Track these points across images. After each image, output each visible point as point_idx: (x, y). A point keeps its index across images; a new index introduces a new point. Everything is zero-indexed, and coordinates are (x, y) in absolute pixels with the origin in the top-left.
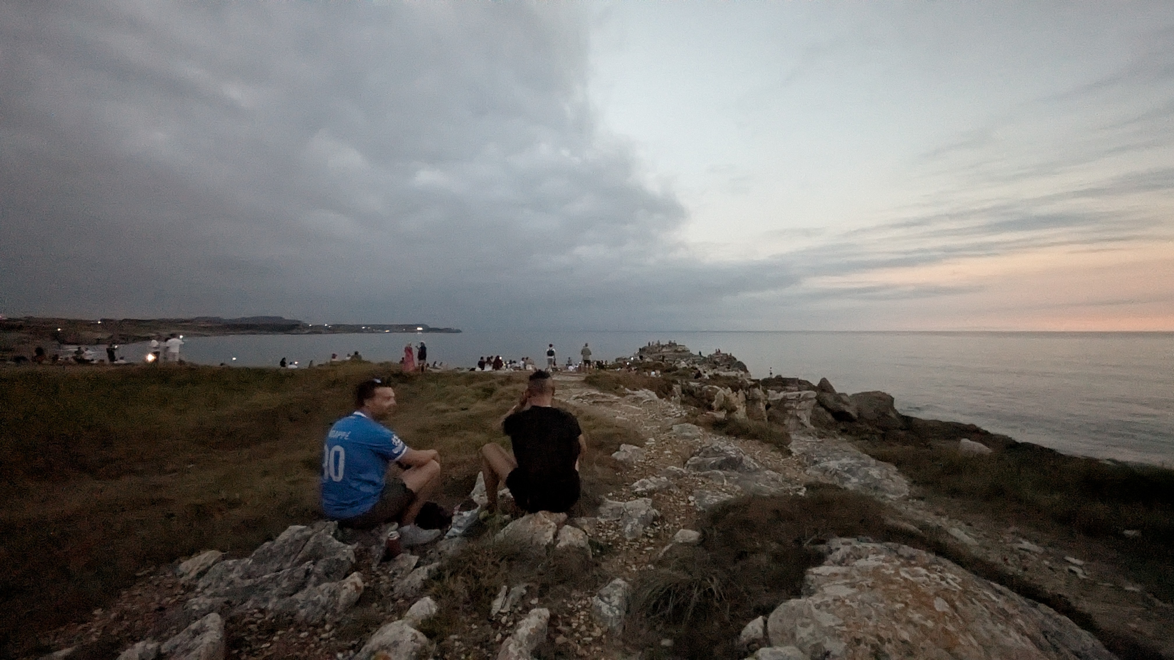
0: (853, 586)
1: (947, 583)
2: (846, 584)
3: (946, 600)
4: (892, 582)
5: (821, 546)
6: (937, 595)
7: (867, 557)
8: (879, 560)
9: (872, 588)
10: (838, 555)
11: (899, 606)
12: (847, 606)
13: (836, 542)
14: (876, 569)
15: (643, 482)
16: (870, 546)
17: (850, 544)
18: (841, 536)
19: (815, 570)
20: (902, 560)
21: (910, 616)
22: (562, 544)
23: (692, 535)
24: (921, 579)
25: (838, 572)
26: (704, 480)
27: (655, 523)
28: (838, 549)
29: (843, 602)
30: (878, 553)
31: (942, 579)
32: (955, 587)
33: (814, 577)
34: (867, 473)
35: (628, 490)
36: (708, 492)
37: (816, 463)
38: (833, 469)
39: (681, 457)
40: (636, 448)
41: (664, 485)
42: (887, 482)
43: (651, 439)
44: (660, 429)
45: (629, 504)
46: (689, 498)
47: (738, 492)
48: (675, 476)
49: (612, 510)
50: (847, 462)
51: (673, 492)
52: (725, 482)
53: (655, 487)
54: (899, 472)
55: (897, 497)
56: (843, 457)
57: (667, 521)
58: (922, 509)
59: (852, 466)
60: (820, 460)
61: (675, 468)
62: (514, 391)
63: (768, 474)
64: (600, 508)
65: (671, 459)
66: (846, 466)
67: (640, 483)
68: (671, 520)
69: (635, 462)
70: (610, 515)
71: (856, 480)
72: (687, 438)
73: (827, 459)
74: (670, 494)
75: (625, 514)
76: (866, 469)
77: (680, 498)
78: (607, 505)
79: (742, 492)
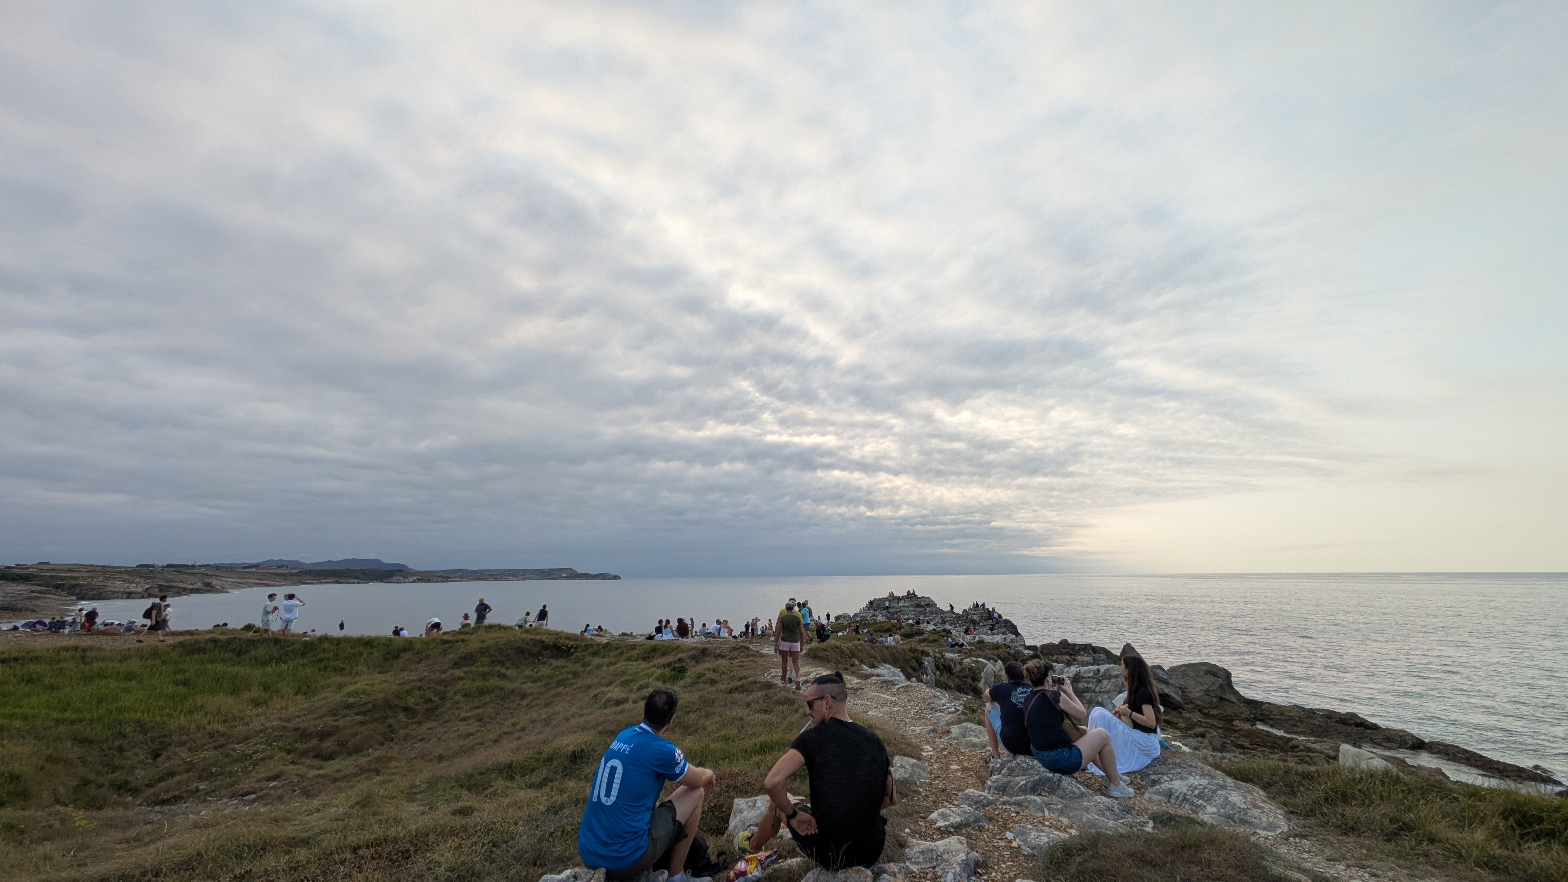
15: (943, 813)
26: (1017, 808)
34: (1227, 798)
35: (927, 824)
36: (1030, 826)
37: (1154, 783)
38: (1180, 793)
39: (976, 774)
40: (914, 761)
41: (970, 817)
42: (1256, 812)
43: (927, 747)
44: (933, 731)
45: (941, 844)
46: (1007, 836)
47: (1067, 826)
48: (979, 803)
49: (922, 852)
50: (1196, 783)
51: (984, 828)
52: (1046, 812)
53: (962, 821)
54: (1268, 797)
55: (1273, 834)
56: (1190, 774)
57: (992, 868)
58: (1309, 852)
59: (1205, 788)
60: (1159, 779)
61: (976, 791)
62: (714, 670)
63: (1099, 800)
64: (907, 850)
65: (964, 778)
66: (1196, 788)
67: (939, 815)
68: (996, 867)
69: (918, 783)
70: (921, 860)
71: (1214, 810)
72: (974, 745)
73: (1168, 777)
74: (981, 829)
75: (939, 858)
76: (1224, 793)
77: (995, 834)
78: (913, 846)
79: (1072, 827)
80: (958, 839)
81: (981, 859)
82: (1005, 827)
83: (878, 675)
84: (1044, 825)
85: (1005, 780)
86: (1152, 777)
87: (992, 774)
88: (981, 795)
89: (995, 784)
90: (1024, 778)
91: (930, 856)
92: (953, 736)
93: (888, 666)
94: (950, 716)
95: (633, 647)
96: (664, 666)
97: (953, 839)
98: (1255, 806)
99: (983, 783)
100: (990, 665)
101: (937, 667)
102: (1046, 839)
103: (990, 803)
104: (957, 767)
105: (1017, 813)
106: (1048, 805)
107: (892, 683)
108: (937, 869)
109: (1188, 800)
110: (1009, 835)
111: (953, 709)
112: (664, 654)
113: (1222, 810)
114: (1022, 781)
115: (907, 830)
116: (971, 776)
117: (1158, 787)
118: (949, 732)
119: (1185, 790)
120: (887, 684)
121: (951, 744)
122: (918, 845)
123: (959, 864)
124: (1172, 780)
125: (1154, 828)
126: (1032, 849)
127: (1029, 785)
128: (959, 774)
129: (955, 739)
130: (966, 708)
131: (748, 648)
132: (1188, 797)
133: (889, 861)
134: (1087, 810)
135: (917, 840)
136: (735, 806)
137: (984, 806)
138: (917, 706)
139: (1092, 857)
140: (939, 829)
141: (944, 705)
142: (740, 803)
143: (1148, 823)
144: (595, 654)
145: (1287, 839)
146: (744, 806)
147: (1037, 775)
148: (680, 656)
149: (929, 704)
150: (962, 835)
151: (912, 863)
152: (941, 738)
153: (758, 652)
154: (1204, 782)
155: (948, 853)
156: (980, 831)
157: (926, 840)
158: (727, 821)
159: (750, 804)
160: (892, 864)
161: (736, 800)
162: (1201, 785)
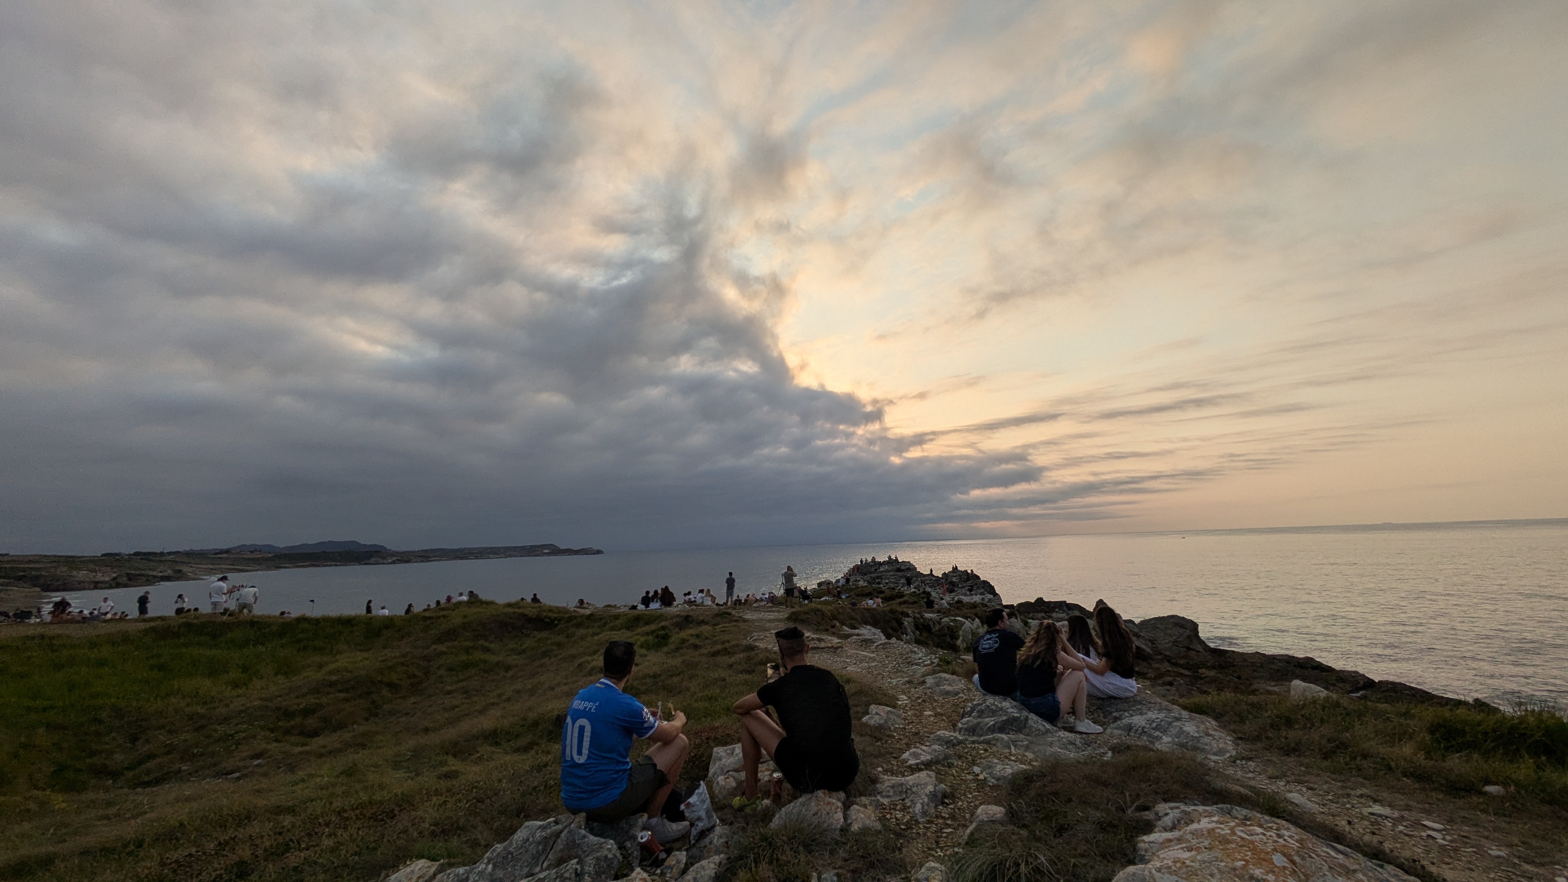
0: (1190, 849)
1: (1285, 840)
2: (1182, 848)
3: (1284, 855)
4: (1229, 842)
5: (1147, 813)
6: (1275, 850)
7: (1200, 821)
8: (1213, 822)
9: (1209, 849)
10: (1167, 821)
11: (1240, 864)
12: (1188, 866)
13: (1162, 807)
14: (1211, 831)
15: (914, 752)
16: (1201, 808)
17: (1178, 808)
18: (1166, 801)
19: (1146, 838)
20: (1237, 821)
21: (1252, 871)
22: (855, 827)
23: (997, 811)
24: (1257, 838)
25: (1171, 837)
26: (986, 746)
27: (947, 801)
28: (1167, 814)
29: (1184, 863)
30: (1210, 815)
31: (1279, 836)
32: (1293, 844)
33: (1147, 845)
34: (1181, 728)
35: (899, 763)
36: (996, 761)
37: (1116, 719)
38: (1139, 727)
39: (947, 718)
40: (889, 709)
41: (940, 754)
42: (1207, 740)
43: (902, 696)
44: (909, 682)
45: (911, 779)
46: (974, 770)
47: (1031, 760)
48: (949, 743)
49: (893, 787)
50: (1154, 717)
51: (953, 764)
52: (1013, 748)
53: (932, 758)
54: (1219, 726)
55: (1222, 758)
56: (1149, 710)
57: (958, 798)
58: (1253, 772)
59: (1162, 721)
60: (1121, 715)
61: (946, 733)
62: (698, 636)
63: (1062, 736)
64: (878, 786)
65: (936, 723)
66: (1153, 721)
67: (911, 755)
68: (962, 797)
69: (892, 728)
70: (891, 793)
71: (1169, 739)
72: (948, 693)
73: (1129, 713)
74: (950, 766)
75: (908, 791)
76: (1178, 724)
77: (963, 770)
78: (884, 781)
79: (1036, 761)
80: (927, 774)
81: (948, 790)
82: (974, 763)
83: (858, 635)
84: (1010, 760)
85: (975, 721)
86: (1114, 714)
87: (963, 717)
88: (951, 736)
89: (966, 726)
90: (993, 719)
91: (900, 789)
92: (928, 685)
93: (869, 627)
94: (925, 668)
95: (617, 617)
96: (647, 634)
97: (923, 774)
98: (1208, 735)
99: (954, 725)
100: (967, 624)
101: (917, 627)
102: (1010, 771)
103: (960, 742)
104: (930, 713)
105: (986, 750)
106: (1014, 742)
107: (872, 641)
108: (906, 801)
109: (1145, 732)
110: (977, 769)
111: (929, 662)
112: (647, 623)
113: (1176, 740)
114: (990, 721)
115: (880, 769)
116: (943, 720)
117: (1119, 723)
118: (924, 682)
119: (1143, 724)
120: (866, 643)
121: (926, 694)
122: (889, 780)
123: (927, 795)
124: (1132, 716)
125: (1112, 757)
126: (998, 780)
127: (997, 725)
128: (932, 719)
129: (929, 688)
130: (941, 660)
131: (730, 614)
132: (1146, 730)
133: (860, 795)
134: (1051, 744)
135: (888, 776)
136: (714, 754)
137: (954, 745)
138: (895, 661)
139: (1052, 781)
140: (910, 767)
141: (920, 659)
142: (719, 751)
143: (1107, 753)
144: (579, 625)
145: (1234, 762)
146: (723, 754)
147: (1005, 715)
148: (663, 624)
149: (906, 659)
150: (932, 771)
151: (883, 797)
152: (916, 688)
153: (740, 617)
154: (1162, 715)
155: (917, 786)
156: (949, 767)
157: (897, 777)
158: (707, 770)
159: (728, 752)
160: (863, 798)
161: (715, 749)
162: (1158, 718)
